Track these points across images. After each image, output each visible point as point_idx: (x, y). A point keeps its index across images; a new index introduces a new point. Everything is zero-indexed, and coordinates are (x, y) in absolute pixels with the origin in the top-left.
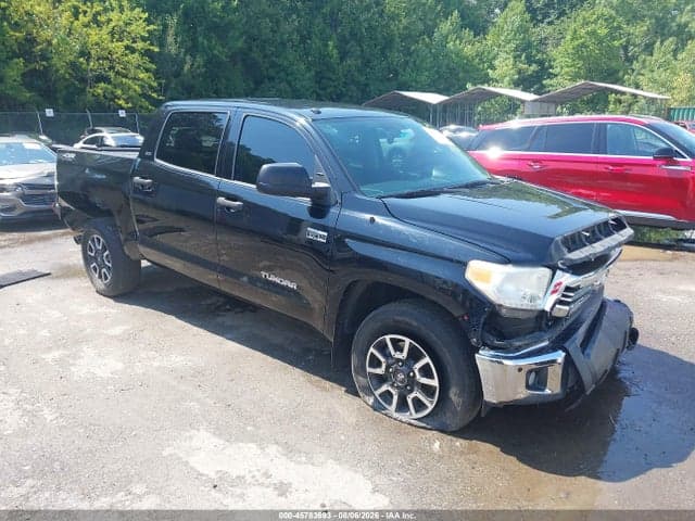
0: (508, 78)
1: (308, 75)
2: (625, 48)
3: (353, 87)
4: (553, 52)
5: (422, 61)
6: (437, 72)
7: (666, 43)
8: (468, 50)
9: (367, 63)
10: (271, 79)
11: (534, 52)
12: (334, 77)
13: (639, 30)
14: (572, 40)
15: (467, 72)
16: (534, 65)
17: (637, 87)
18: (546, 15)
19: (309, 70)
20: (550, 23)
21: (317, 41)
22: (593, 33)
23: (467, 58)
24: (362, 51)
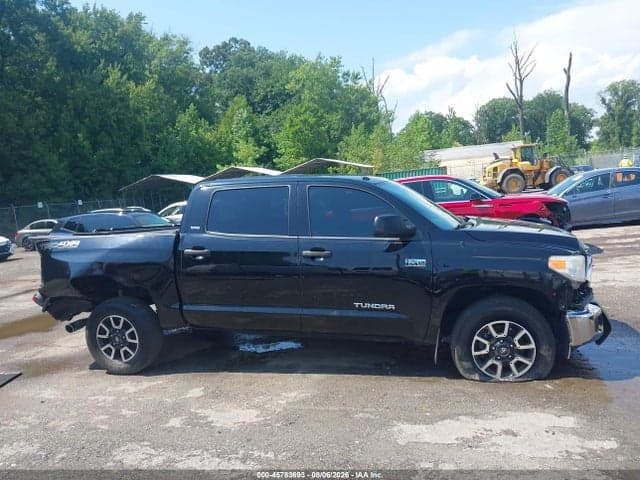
0: (250, 158)
1: (62, 165)
2: (328, 132)
3: (110, 174)
4: (275, 137)
5: (171, 148)
6: (186, 157)
7: (359, 127)
8: (209, 136)
9: (119, 152)
10: (24, 171)
11: (262, 137)
12: (88, 166)
13: (335, 119)
14: (290, 126)
15: (212, 155)
16: (263, 147)
17: (346, 160)
18: (264, 108)
19: (60, 161)
20: (268, 114)
21: (66, 134)
22: (305, 121)
23: (209, 143)
24: (113, 142)
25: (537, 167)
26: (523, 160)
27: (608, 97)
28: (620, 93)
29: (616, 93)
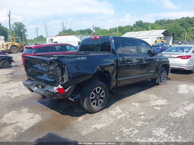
25: (21, 45)
26: (16, 42)
27: (14, 26)
28: (18, 25)
29: (17, 25)
